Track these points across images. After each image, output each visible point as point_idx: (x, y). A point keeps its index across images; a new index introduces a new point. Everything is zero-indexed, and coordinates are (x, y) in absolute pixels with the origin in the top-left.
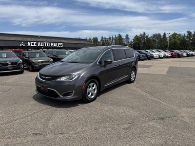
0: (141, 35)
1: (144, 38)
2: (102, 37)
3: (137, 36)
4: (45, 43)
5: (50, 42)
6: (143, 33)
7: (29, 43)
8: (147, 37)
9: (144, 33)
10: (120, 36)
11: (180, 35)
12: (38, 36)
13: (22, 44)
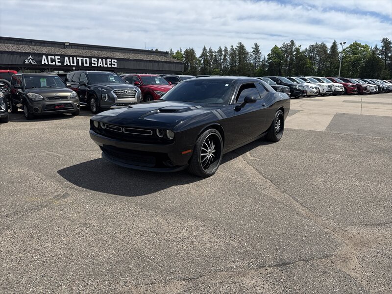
0: (286, 46)
1: (291, 53)
2: (205, 49)
3: (276, 47)
4: (80, 59)
5: (90, 58)
6: (289, 43)
7: (44, 57)
8: (297, 50)
9: (292, 42)
10: (241, 47)
11: (366, 47)
12: (64, 44)
13: (30, 60)
